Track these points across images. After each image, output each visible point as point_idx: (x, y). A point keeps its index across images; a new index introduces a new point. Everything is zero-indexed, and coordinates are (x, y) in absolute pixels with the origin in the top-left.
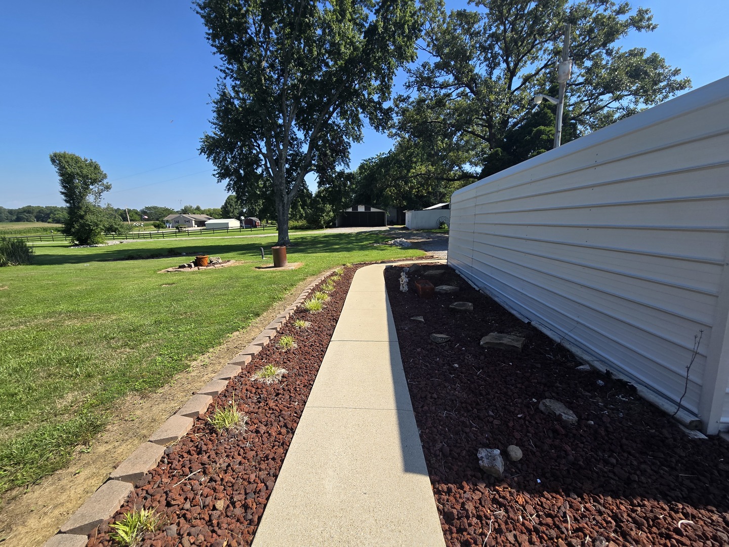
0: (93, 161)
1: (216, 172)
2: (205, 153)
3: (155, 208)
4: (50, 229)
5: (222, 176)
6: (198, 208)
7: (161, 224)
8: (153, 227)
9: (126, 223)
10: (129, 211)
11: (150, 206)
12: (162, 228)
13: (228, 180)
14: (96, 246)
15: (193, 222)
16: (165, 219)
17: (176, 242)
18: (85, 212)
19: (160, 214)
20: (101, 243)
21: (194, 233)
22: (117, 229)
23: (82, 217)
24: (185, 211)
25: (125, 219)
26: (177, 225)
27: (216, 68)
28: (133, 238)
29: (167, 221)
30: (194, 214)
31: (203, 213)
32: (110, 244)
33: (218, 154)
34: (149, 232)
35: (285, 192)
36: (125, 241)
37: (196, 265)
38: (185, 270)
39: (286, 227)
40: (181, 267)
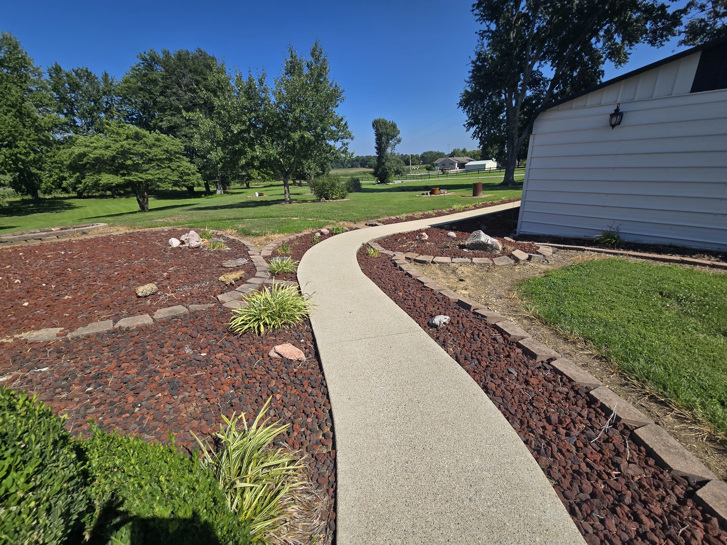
0: (394, 122)
1: (466, 123)
2: (462, 106)
3: (431, 152)
4: (367, 172)
5: (470, 125)
6: (464, 151)
7: (431, 167)
8: (426, 169)
9: (407, 167)
10: (412, 156)
11: (427, 151)
12: (432, 170)
13: (474, 128)
14: (388, 184)
15: (456, 164)
16: (435, 162)
19: (433, 158)
20: (391, 182)
22: (401, 172)
23: (383, 164)
24: (453, 154)
25: (407, 164)
26: (443, 167)
29: (437, 165)
30: (459, 156)
31: (467, 156)
32: (395, 183)
34: (423, 174)
35: (516, 136)
36: (405, 181)
37: (431, 194)
38: (424, 196)
39: (512, 167)
40: (422, 194)
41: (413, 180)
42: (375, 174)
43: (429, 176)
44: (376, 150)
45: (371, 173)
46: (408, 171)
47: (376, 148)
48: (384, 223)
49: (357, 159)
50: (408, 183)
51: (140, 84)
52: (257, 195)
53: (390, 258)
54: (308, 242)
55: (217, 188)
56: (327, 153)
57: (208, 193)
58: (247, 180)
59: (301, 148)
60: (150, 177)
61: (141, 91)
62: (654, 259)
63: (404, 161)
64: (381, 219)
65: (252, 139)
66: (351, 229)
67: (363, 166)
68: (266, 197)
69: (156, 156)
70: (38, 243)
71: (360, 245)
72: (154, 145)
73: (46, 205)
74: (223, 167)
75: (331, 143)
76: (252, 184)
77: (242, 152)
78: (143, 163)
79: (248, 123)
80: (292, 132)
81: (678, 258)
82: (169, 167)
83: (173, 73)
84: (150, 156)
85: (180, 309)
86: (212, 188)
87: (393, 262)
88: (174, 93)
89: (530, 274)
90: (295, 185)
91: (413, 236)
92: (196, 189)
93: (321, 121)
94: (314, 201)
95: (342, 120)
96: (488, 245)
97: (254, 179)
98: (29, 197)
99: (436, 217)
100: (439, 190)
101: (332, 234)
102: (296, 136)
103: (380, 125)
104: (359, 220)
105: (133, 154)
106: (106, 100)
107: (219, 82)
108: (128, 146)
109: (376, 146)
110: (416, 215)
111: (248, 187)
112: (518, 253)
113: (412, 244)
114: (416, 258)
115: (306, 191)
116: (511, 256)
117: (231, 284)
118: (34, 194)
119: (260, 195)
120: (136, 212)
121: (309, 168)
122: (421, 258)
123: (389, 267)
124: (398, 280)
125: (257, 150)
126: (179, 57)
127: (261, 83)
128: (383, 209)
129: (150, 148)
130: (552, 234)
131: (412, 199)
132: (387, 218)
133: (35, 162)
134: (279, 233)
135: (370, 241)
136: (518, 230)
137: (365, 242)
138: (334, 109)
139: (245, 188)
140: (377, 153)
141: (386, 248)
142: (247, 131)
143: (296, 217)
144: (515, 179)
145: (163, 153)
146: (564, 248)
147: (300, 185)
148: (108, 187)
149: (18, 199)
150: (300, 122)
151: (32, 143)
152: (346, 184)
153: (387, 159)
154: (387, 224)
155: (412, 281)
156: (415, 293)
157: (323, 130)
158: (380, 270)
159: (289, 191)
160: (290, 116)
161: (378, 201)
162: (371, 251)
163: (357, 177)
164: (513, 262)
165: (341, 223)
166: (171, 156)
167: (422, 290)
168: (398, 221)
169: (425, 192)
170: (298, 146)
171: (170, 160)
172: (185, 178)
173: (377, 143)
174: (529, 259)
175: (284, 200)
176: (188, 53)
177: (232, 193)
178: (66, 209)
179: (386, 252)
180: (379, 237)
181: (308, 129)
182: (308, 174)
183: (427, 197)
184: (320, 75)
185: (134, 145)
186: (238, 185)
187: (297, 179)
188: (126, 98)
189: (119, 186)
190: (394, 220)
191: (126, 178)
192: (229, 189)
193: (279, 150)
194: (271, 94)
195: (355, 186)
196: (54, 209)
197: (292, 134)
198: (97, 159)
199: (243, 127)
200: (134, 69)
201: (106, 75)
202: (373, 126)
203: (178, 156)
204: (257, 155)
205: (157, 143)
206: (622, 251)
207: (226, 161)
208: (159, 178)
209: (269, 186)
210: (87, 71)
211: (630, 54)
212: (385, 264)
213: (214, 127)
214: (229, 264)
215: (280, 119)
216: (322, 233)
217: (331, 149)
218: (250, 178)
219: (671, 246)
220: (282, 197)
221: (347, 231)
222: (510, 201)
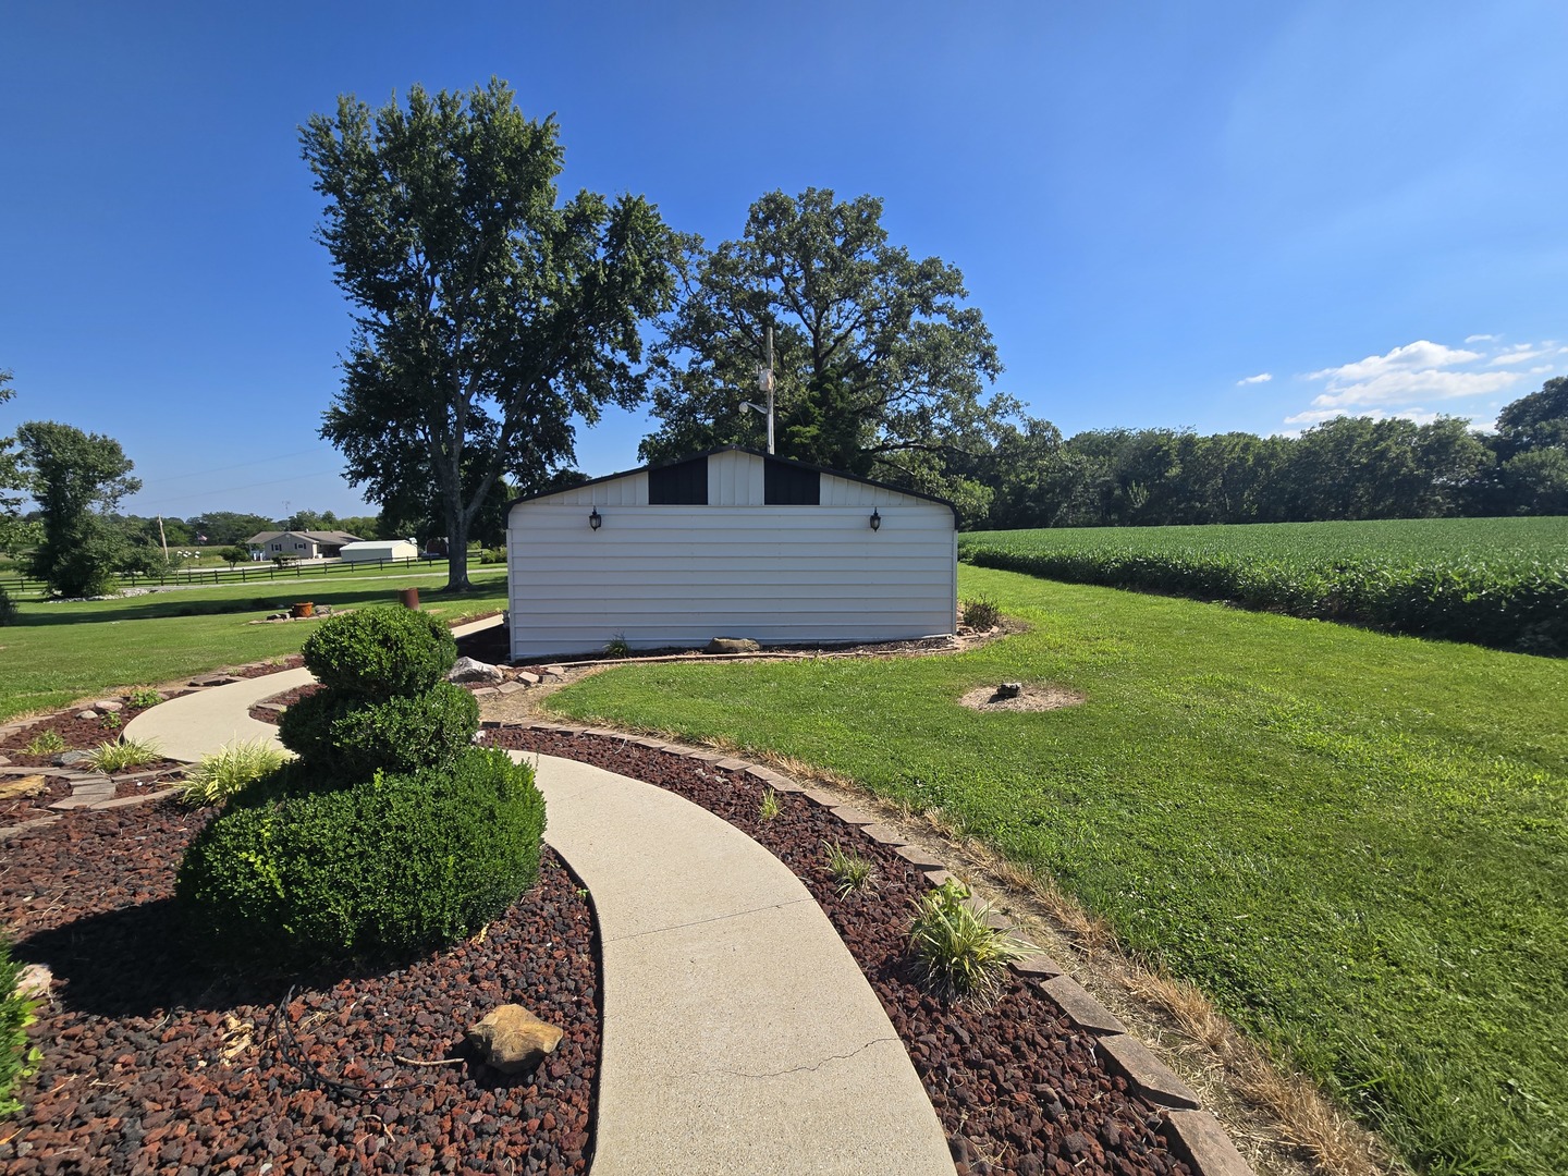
0: (109, 438)
1: (347, 471)
2: (330, 436)
3: (227, 516)
5: (357, 476)
6: (328, 518)
7: (239, 553)
8: (221, 558)
12: (242, 560)
13: (368, 482)
14: (99, 599)
15: (315, 547)
16: (251, 541)
17: (270, 589)
18: (85, 534)
19: (238, 530)
20: (111, 593)
21: (313, 571)
22: (149, 564)
23: (76, 543)
24: (298, 524)
26: (276, 554)
27: (351, 315)
28: (178, 584)
29: (255, 547)
30: (318, 530)
31: (338, 529)
32: (129, 596)
33: (355, 438)
34: (213, 570)
35: (459, 506)
36: (161, 589)
37: (295, 615)
38: (274, 621)
39: (462, 559)
40: (269, 618)
41: (182, 587)
42: (36, 572)
43: (232, 577)
47: (39, 498)
62: (657, 661)
64: (225, 672)
66: (173, 694)
81: (674, 657)
89: (547, 693)
96: (485, 673)
100: (313, 606)
101: (137, 708)
103: (55, 442)
109: (40, 495)
110: (281, 660)
112: (525, 675)
116: (519, 680)
130: (558, 653)
135: (259, 703)
136: (512, 654)
144: (471, 579)
146: (575, 666)
153: (93, 531)
164: (523, 686)
168: (273, 669)
169: (273, 613)
174: (540, 681)
183: (290, 621)
190: (262, 669)
206: (631, 659)
211: (601, 411)
216: (100, 711)
219: (670, 648)
222: (477, 619)
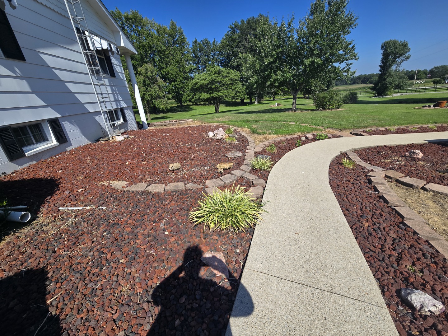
0: (405, 42)
4: (367, 87)
7: (440, 81)
8: (432, 83)
9: (411, 81)
10: (419, 71)
14: (385, 97)
20: (389, 95)
22: (402, 86)
25: (412, 78)
29: (447, 78)
32: (394, 96)
34: (427, 87)
36: (404, 94)
37: (434, 106)
38: (425, 108)
40: (423, 107)
41: (414, 93)
42: (373, 89)
43: (436, 89)
44: (379, 68)
45: (370, 88)
46: (411, 85)
47: (380, 66)
48: (370, 133)
49: (359, 78)
50: (408, 95)
51: (228, 43)
52: (276, 104)
53: (366, 172)
54: (292, 144)
55: (256, 100)
56: (331, 73)
57: (251, 103)
58: (274, 95)
59: (311, 71)
60: (221, 94)
61: (227, 46)
63: (408, 76)
64: (367, 130)
65: (277, 67)
66: (335, 136)
67: (364, 82)
68: (282, 107)
69: (226, 82)
70: (165, 127)
71: (337, 154)
72: (226, 76)
73: (184, 108)
74: (257, 87)
75: (336, 65)
76: (277, 97)
77: (269, 77)
78: (220, 87)
79: (275, 57)
80: (305, 59)
82: (231, 88)
83: (244, 33)
84: (223, 82)
85: (181, 186)
86: (253, 101)
87: (368, 177)
88: (243, 45)
90: (305, 98)
91: (401, 150)
92: (245, 101)
93: (331, 48)
94: (313, 110)
95: (350, 44)
97: (278, 94)
98: (179, 104)
99: (437, 131)
100: (447, 103)
101: (315, 139)
102: (307, 62)
103: (390, 46)
104: (345, 129)
105: (216, 82)
106: (212, 54)
107: (263, 31)
108: (214, 78)
109: (381, 65)
110: (412, 127)
111: (274, 99)
113: (398, 161)
114: (400, 179)
115: (310, 103)
117: (220, 172)
118: (181, 104)
119: (278, 105)
120: (213, 113)
121: (316, 86)
122: (407, 180)
123: (362, 183)
124: (368, 203)
125: (279, 74)
126: (249, 22)
127: (289, 25)
128: (373, 119)
129: (224, 78)
131: (409, 111)
132: (374, 129)
133: (182, 88)
134: (274, 134)
135: (350, 150)
137: (343, 151)
138: (345, 37)
139: (272, 100)
140: (380, 71)
141: (365, 160)
142: (274, 62)
143: (294, 122)
145: (229, 80)
147: (308, 98)
148: (204, 100)
149: (176, 105)
150: (314, 50)
151: (182, 79)
152: (344, 98)
153: (390, 75)
154: (374, 135)
155: (387, 210)
156: (387, 229)
157: (332, 54)
158: (350, 185)
159: (296, 103)
160: (307, 47)
161: (370, 112)
162: (346, 162)
163: (356, 91)
165: (327, 130)
166: (233, 82)
167: (398, 227)
168: (386, 132)
169: (427, 105)
170: (308, 69)
171: (232, 84)
172: (238, 95)
173: (382, 62)
175: (291, 109)
176: (253, 18)
177: (263, 103)
178: (190, 110)
179: (363, 164)
180: (360, 147)
181: (319, 56)
182: (314, 90)
183: (430, 109)
184: (338, 9)
185: (217, 77)
186: (268, 99)
187: (307, 94)
188: (221, 52)
189: (208, 100)
190: (382, 131)
191: (211, 95)
192: (263, 101)
193: (294, 73)
194: (295, 32)
195: (352, 99)
196: (186, 110)
197: (305, 61)
198: (201, 86)
199: (272, 60)
200: (226, 35)
201: (215, 41)
202: (382, 47)
203: (236, 81)
204: (278, 78)
205: (228, 75)
207: (259, 83)
208: (225, 95)
209: (287, 99)
210: (207, 40)
212: (358, 179)
213: (255, 62)
214: (229, 155)
215: (298, 51)
216: (307, 138)
217: (335, 70)
218: (276, 94)
220: (291, 107)
221: (330, 138)
